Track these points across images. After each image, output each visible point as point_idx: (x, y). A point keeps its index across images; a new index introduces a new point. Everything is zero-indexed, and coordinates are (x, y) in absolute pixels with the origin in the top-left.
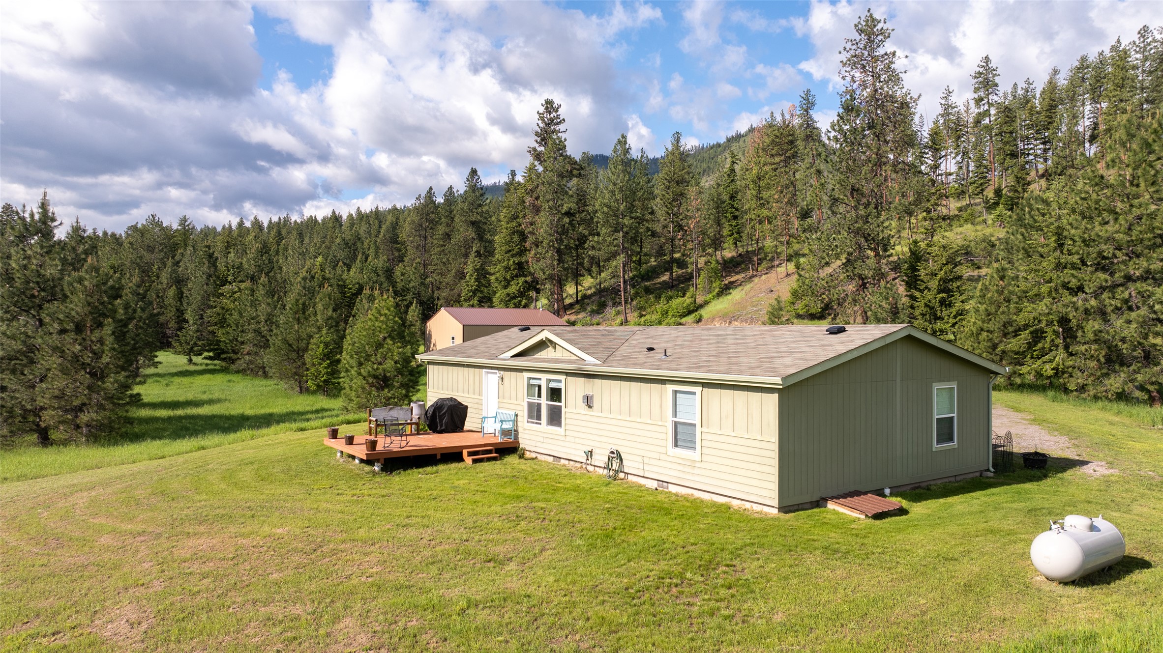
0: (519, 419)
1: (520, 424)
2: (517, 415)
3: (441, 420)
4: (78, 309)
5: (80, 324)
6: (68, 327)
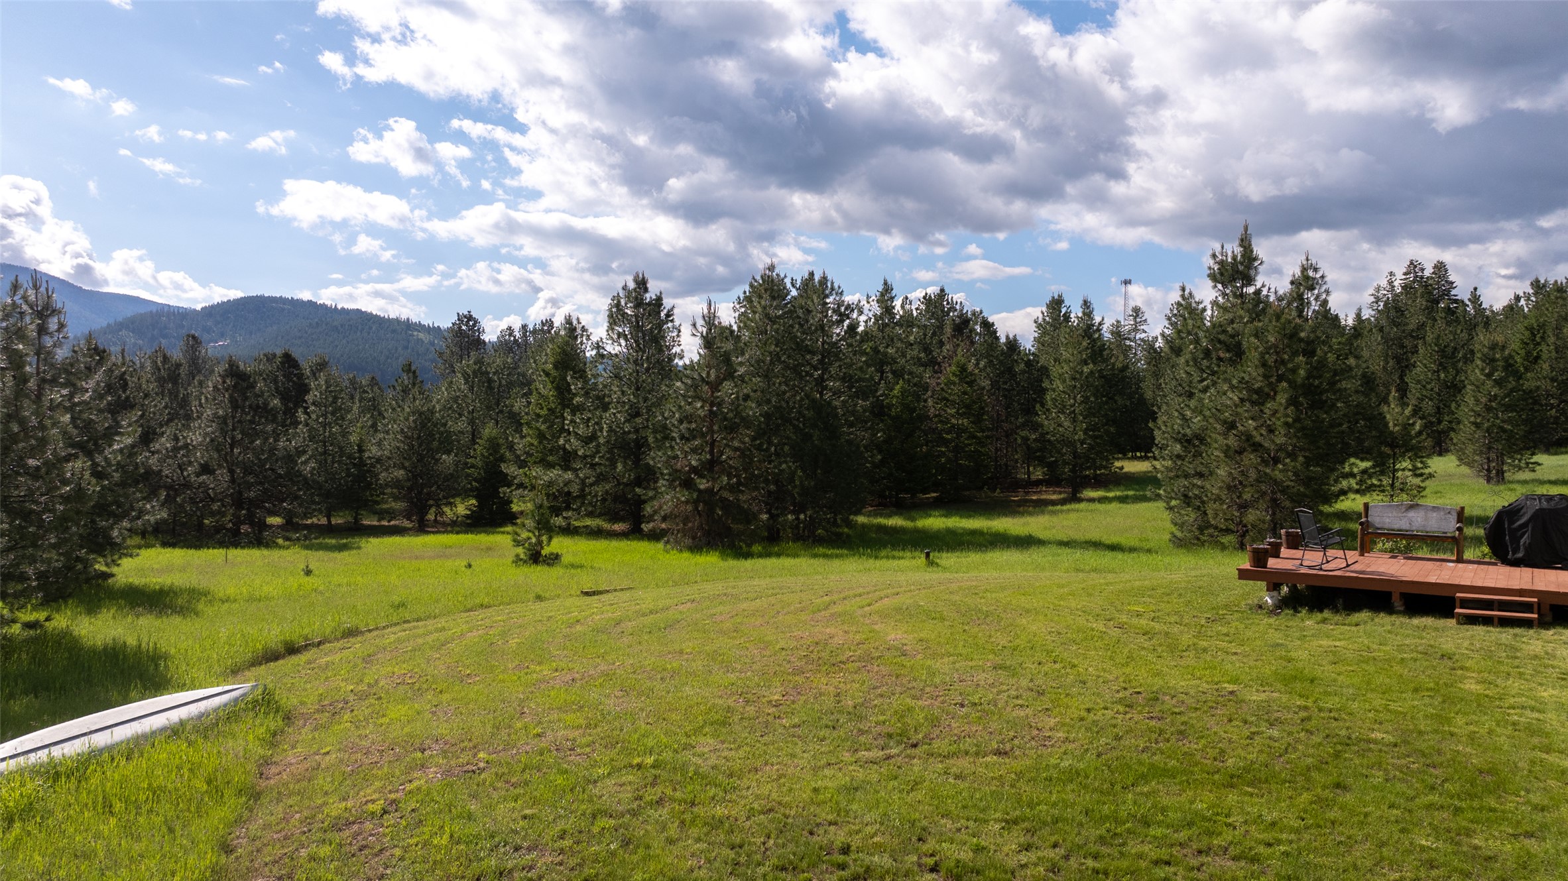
4: (1251, 370)
5: (1258, 392)
6: (1241, 396)
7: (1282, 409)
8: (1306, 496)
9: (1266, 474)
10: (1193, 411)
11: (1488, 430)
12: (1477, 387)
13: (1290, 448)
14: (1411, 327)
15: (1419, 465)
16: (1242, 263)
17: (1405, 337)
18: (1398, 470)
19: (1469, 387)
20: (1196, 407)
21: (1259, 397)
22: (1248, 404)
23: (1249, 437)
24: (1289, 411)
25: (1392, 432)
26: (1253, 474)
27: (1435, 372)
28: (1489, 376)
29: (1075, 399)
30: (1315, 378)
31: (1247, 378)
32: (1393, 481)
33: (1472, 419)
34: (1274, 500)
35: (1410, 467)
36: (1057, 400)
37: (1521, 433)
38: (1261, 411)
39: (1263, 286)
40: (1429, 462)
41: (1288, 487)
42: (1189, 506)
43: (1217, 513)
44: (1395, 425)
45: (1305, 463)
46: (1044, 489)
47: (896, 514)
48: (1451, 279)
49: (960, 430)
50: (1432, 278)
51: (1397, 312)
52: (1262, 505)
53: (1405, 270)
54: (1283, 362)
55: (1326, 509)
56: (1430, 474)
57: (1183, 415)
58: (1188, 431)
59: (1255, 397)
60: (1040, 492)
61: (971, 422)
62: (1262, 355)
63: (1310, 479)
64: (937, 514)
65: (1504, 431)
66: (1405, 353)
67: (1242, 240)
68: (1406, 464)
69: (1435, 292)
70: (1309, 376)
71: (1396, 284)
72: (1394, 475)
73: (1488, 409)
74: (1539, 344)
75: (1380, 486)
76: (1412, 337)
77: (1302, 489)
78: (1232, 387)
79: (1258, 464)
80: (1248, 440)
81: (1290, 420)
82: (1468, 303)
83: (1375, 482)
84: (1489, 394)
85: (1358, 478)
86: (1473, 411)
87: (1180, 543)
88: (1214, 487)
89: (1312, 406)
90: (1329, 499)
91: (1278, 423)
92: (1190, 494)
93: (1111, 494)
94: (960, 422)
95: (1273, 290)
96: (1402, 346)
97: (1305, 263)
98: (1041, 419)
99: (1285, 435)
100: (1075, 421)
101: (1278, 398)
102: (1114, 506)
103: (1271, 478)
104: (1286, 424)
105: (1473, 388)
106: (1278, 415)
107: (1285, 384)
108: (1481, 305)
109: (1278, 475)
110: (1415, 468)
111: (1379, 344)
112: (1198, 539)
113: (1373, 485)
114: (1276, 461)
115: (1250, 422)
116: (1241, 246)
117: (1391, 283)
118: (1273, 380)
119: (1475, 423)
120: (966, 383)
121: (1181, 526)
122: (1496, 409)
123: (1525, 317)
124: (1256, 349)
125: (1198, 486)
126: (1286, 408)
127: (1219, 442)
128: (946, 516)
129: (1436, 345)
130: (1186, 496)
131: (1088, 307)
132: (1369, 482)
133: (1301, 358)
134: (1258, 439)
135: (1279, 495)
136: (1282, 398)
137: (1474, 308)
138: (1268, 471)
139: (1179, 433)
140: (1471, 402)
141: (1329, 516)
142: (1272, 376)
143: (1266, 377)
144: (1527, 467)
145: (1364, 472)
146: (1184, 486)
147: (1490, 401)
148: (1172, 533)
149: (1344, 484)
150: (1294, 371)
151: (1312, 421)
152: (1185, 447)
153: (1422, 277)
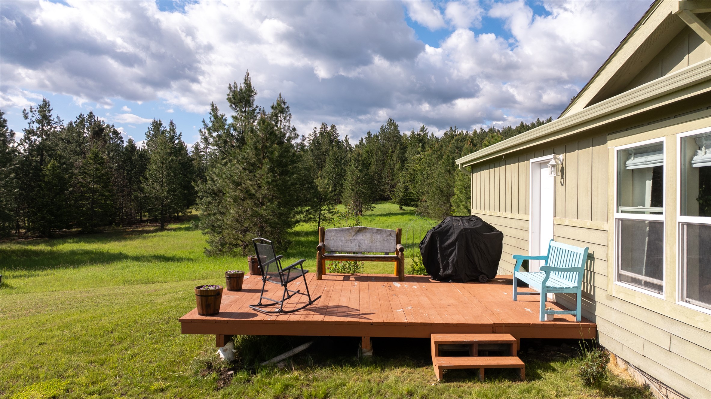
0: (598, 266)
1: (599, 281)
2: (590, 257)
3: (446, 257)
4: (249, 152)
5: (253, 165)
6: (244, 167)
7: (266, 174)
8: (279, 224)
9: (256, 211)
10: (217, 176)
11: (357, 192)
12: (352, 173)
13: (270, 197)
14: (323, 150)
15: (331, 208)
16: (245, 93)
17: (321, 155)
18: (322, 210)
19: (349, 173)
20: (219, 173)
21: (252, 168)
22: (247, 171)
23: (247, 191)
24: (269, 175)
25: (319, 192)
26: (250, 213)
27: (333, 168)
28: (357, 168)
29: (162, 174)
30: (283, 157)
31: (246, 156)
32: (320, 216)
33: (351, 187)
34: (262, 227)
35: (327, 208)
36: (152, 175)
37: (369, 194)
38: (255, 175)
39: (257, 107)
40: (336, 207)
41: (269, 219)
42: (214, 232)
43: (229, 235)
44: (321, 188)
45: (278, 205)
46: (149, 224)
47: (42, 243)
48: (337, 132)
49: (95, 191)
50: (331, 131)
51: (318, 144)
52: (255, 229)
53: (320, 127)
54: (266, 147)
55: (289, 230)
56: (336, 212)
57: (212, 179)
58: (214, 188)
59: (251, 168)
60: (144, 226)
61: (102, 186)
62: (255, 144)
63: (281, 214)
64: (72, 241)
65: (363, 193)
66: (321, 162)
67: (246, 80)
68: (325, 207)
69: (332, 137)
70: (280, 156)
71: (317, 132)
72: (320, 213)
73: (357, 183)
74: (370, 158)
75: (314, 218)
76: (324, 155)
77: (276, 220)
78: (238, 162)
79: (253, 206)
80: (247, 192)
81: (270, 180)
82: (344, 142)
83: (312, 216)
84: (357, 176)
85: (305, 214)
86: (351, 183)
87: (210, 254)
88: (228, 220)
89: (281, 174)
90: (291, 225)
91: (264, 182)
92: (216, 225)
93: (183, 226)
94: (95, 186)
95: (262, 109)
96: (320, 159)
97: (279, 99)
98: (143, 185)
99: (267, 189)
100: (162, 186)
101: (263, 167)
102: (183, 232)
103: (259, 214)
104: (268, 182)
105: (351, 173)
106: (264, 177)
107: (267, 159)
108: (349, 143)
109: (262, 212)
110: (329, 209)
111: (311, 156)
112: (220, 250)
113: (311, 218)
114: (262, 204)
115: (248, 181)
116: (245, 83)
117: (315, 132)
118: (261, 157)
119: (352, 189)
120: (99, 164)
121: (210, 242)
122: (359, 183)
123: (366, 147)
124: (252, 139)
125: (220, 220)
126: (268, 174)
127: (231, 193)
128: (77, 242)
129: (334, 156)
130: (213, 226)
131: (173, 126)
132: (309, 216)
133: (276, 145)
134: (253, 192)
135: (264, 224)
136: (266, 168)
137: (346, 144)
138: (257, 210)
139: (209, 189)
140: (350, 179)
141: (290, 234)
142: (260, 155)
143: (257, 155)
144: (370, 209)
145: (307, 211)
146: (212, 220)
147: (357, 179)
148: (205, 248)
149: (298, 217)
150: (272, 153)
151: (282, 181)
152: (213, 197)
153: (327, 131)
